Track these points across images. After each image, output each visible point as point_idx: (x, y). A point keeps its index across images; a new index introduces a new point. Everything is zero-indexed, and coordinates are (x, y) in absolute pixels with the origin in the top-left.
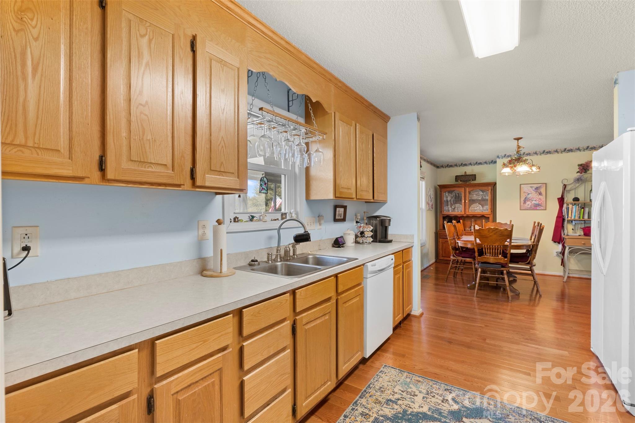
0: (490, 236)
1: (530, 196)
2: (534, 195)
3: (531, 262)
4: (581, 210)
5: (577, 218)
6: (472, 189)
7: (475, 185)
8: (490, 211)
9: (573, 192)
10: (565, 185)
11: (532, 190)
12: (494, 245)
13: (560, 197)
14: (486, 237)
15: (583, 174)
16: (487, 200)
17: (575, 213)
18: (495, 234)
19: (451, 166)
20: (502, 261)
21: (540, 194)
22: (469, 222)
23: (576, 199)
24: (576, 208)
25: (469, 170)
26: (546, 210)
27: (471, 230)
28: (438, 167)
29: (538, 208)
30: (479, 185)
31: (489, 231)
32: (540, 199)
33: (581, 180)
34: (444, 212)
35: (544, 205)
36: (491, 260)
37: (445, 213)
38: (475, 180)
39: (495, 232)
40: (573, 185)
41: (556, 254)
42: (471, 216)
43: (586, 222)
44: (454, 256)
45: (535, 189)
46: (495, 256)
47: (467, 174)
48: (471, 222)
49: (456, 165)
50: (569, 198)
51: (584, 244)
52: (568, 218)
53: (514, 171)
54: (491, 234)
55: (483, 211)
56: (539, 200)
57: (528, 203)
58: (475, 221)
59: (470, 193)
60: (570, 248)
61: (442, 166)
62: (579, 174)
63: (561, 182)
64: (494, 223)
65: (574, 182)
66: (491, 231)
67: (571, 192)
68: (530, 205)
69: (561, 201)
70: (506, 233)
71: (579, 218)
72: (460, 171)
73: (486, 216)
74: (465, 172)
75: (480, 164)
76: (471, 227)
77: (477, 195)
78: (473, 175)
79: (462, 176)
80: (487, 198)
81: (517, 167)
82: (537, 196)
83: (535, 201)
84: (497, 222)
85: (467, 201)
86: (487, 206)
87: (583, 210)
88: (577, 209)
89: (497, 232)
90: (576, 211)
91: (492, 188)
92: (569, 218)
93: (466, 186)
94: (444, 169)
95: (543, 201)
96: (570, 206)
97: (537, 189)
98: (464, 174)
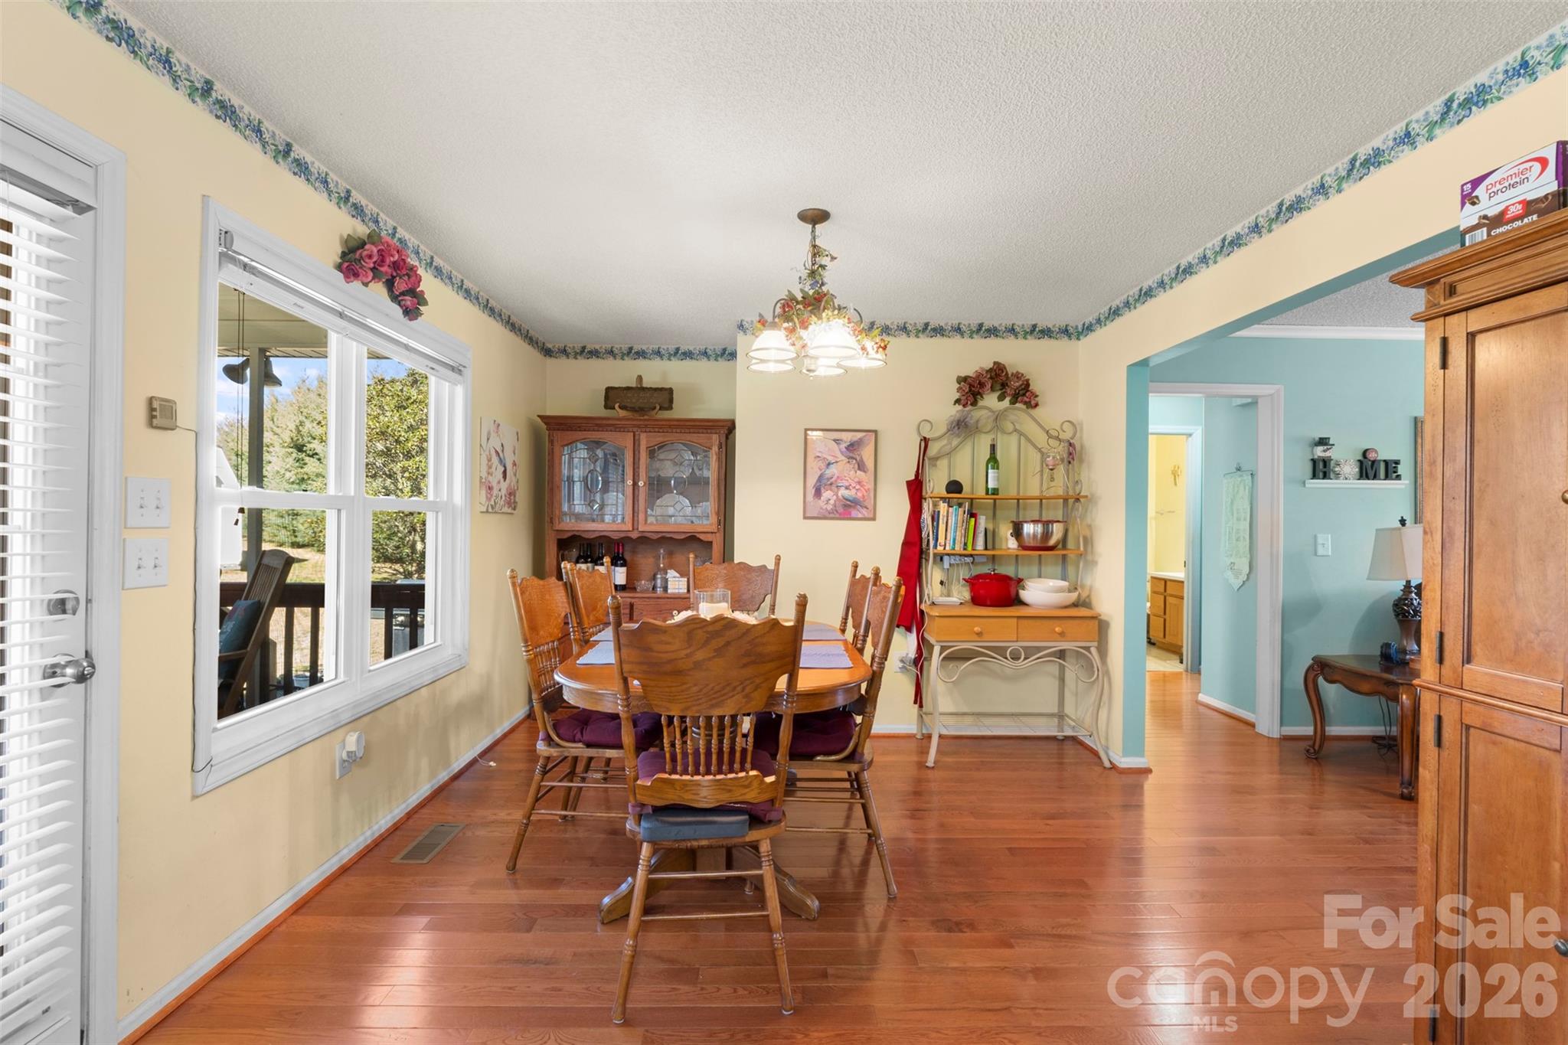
0: (697, 665)
1: (833, 471)
2: (842, 470)
3: (859, 750)
4: (968, 523)
5: (959, 548)
6: (658, 438)
7: (670, 426)
8: (713, 519)
9: (943, 463)
10: (926, 440)
11: (836, 453)
12: (716, 713)
13: (913, 478)
14: (678, 673)
15: (969, 408)
16: (706, 482)
17: (955, 532)
18: (719, 652)
19: (594, 354)
20: (752, 795)
21: (861, 467)
22: (651, 560)
23: (954, 487)
24: (957, 515)
25: (653, 372)
26: (874, 519)
27: (654, 588)
28: (548, 352)
29: (854, 513)
30: (678, 426)
31: (690, 634)
32: (859, 483)
33: (966, 426)
34: (560, 520)
35: (870, 503)
36: (704, 792)
37: (569, 525)
38: (670, 408)
39: (721, 642)
40: (944, 442)
41: (901, 665)
42: (655, 537)
43: (977, 559)
44: (549, 740)
45: (847, 448)
46: (720, 772)
47: (644, 385)
48: (657, 558)
49: (611, 353)
50: (935, 484)
51: (979, 634)
52: (935, 547)
53: (799, 344)
54: (700, 655)
55: (694, 519)
56: (858, 487)
57: (827, 494)
58: (670, 554)
59: (652, 453)
60: (943, 649)
61: (564, 352)
62: (959, 407)
63: (915, 427)
64: (726, 564)
65: (949, 430)
66: (700, 635)
67: (938, 463)
68: (832, 502)
69: (916, 489)
70: (772, 647)
71: (965, 549)
72: (622, 373)
73: (702, 537)
74: (640, 378)
75: (688, 355)
76: (654, 578)
77: (677, 464)
78: (662, 389)
79: (628, 389)
80: (706, 473)
81: (811, 328)
82: (852, 472)
83: (847, 488)
84: (736, 561)
85: (641, 484)
86: (708, 503)
87: (973, 520)
88: (960, 518)
89: (728, 644)
90: (956, 523)
91: (723, 440)
92: (940, 549)
93: (638, 426)
94: (571, 362)
95: (867, 491)
96: (943, 507)
97: (853, 447)
98: (634, 385)
